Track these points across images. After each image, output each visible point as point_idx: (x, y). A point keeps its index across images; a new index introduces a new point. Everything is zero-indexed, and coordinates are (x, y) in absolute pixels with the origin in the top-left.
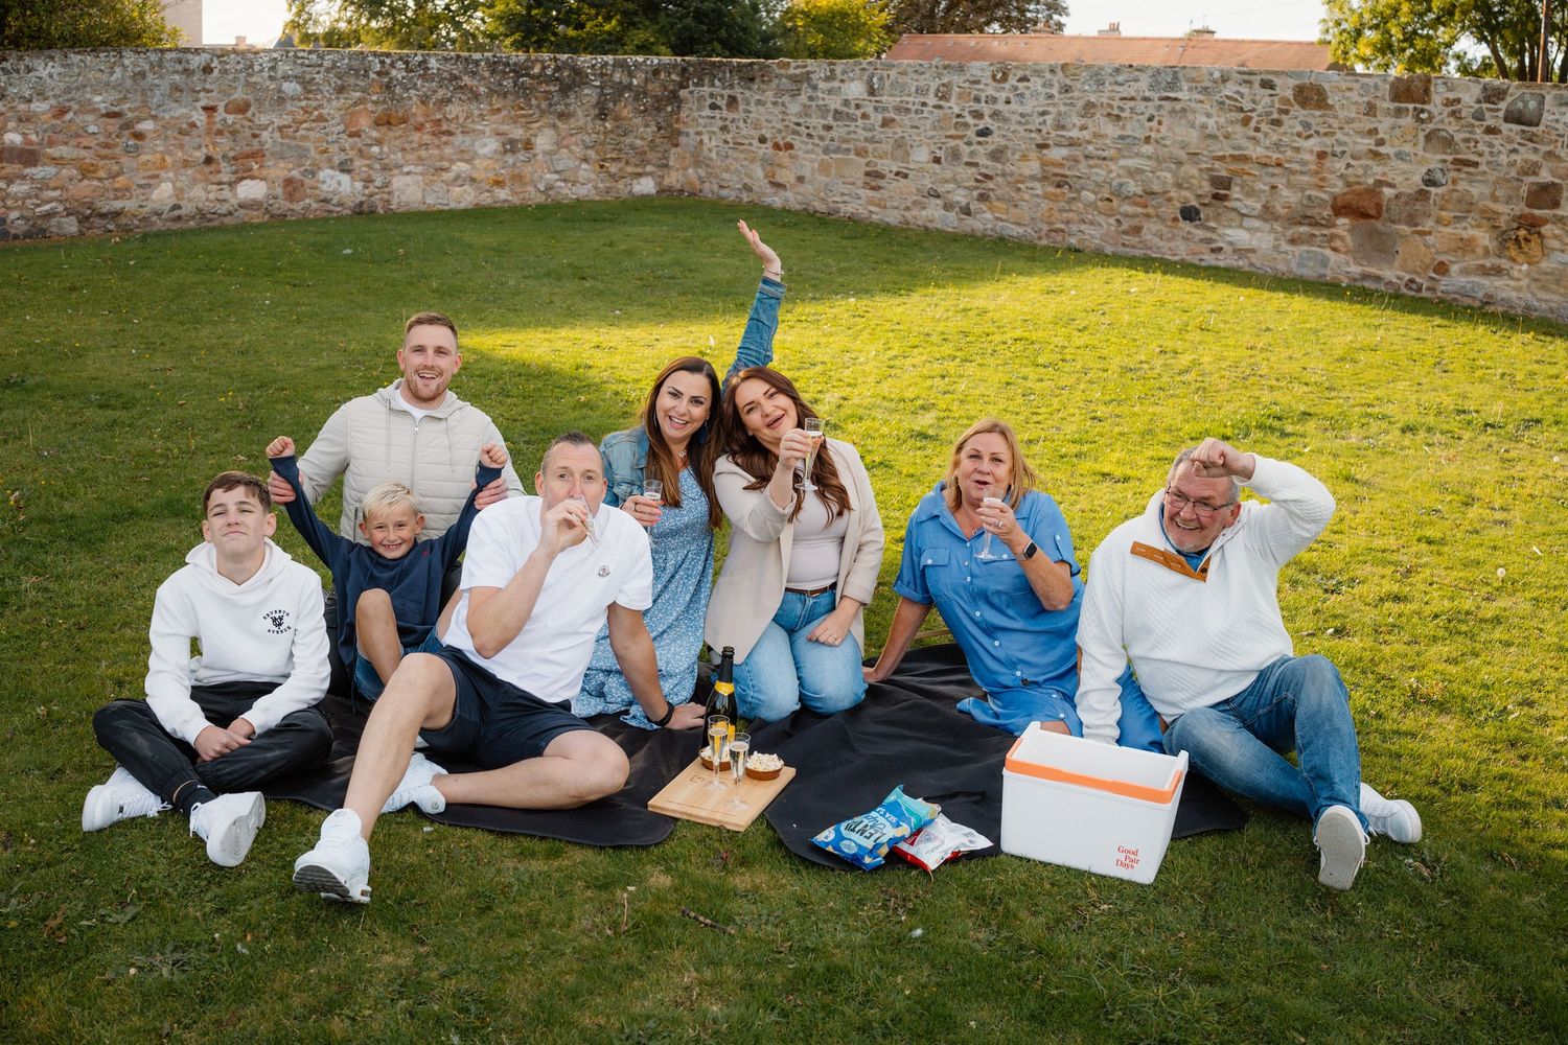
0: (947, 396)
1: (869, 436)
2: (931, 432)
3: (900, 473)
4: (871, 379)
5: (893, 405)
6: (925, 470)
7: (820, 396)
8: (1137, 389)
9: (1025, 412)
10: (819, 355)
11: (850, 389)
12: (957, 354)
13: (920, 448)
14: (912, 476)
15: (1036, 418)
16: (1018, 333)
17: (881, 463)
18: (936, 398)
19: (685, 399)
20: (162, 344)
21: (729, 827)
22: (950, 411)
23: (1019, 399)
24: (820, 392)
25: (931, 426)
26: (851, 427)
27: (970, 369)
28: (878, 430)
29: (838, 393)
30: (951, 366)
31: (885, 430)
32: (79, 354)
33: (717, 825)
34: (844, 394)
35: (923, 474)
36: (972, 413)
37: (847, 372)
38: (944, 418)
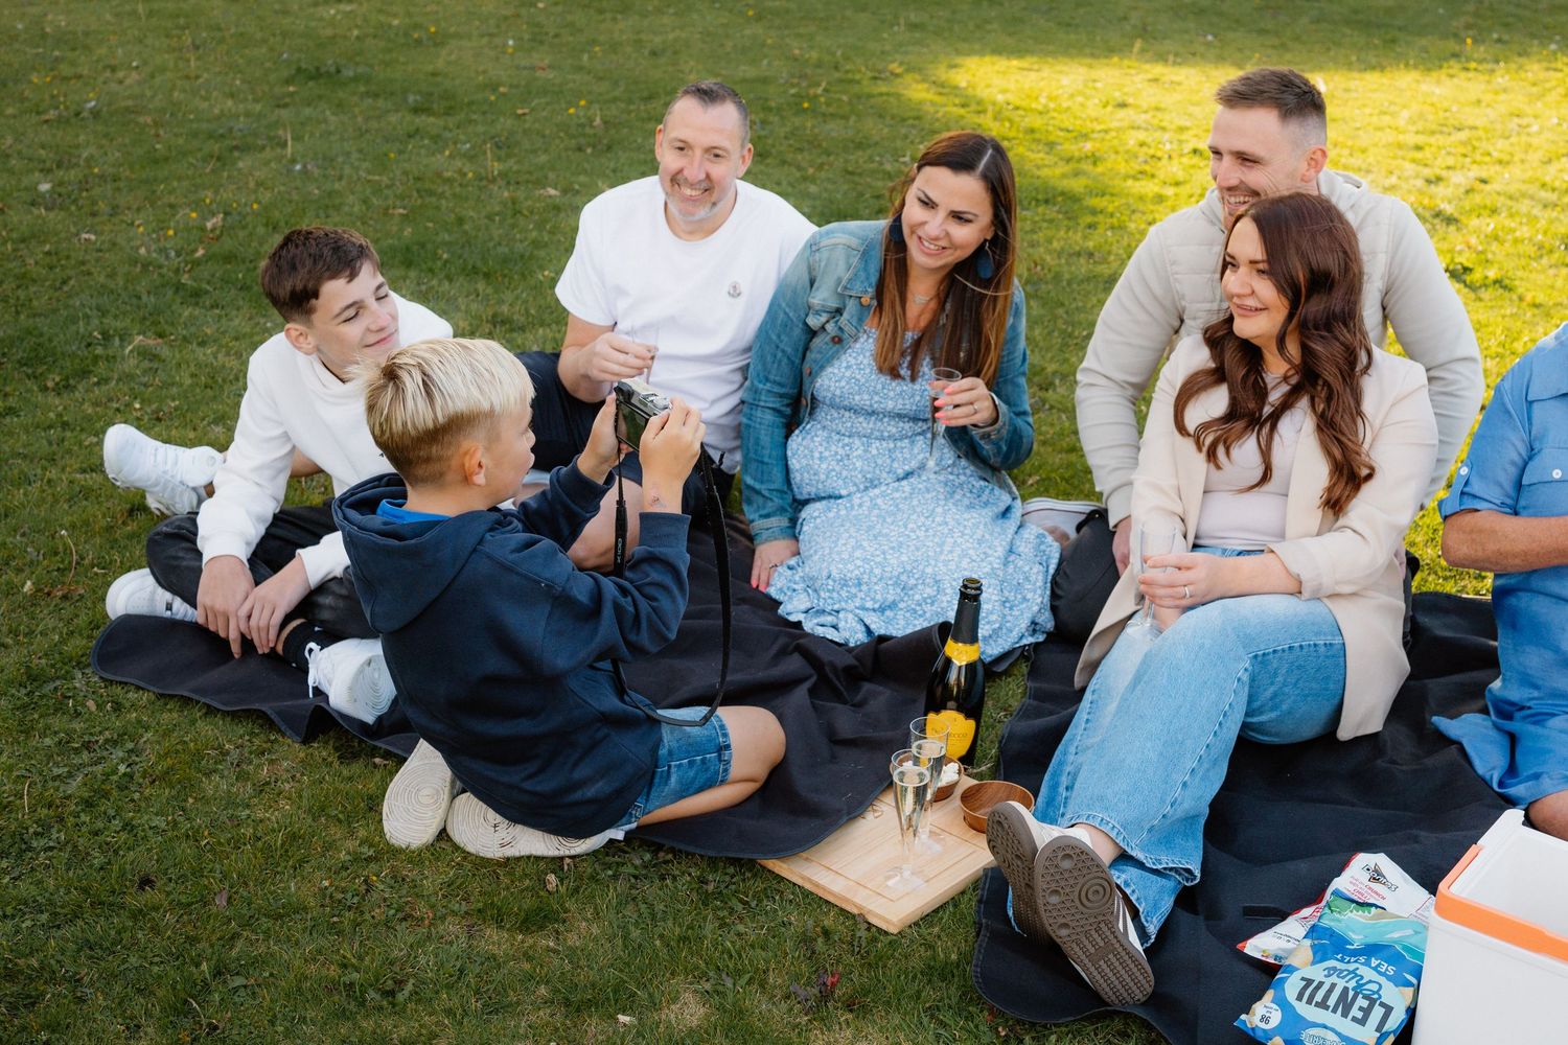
1: (1496, 238)
3: (1521, 299)
4: (1535, 157)
5: (1553, 197)
7: (1444, 173)
10: (1472, 117)
11: (1498, 168)
17: (1496, 282)
19: (941, 214)
20: (556, 36)
21: (873, 921)
24: (1449, 168)
26: (1474, 222)
28: (1513, 231)
29: (1476, 172)
31: (1524, 232)
32: (439, 41)
33: (855, 911)
34: (1484, 175)
37: (1501, 144)
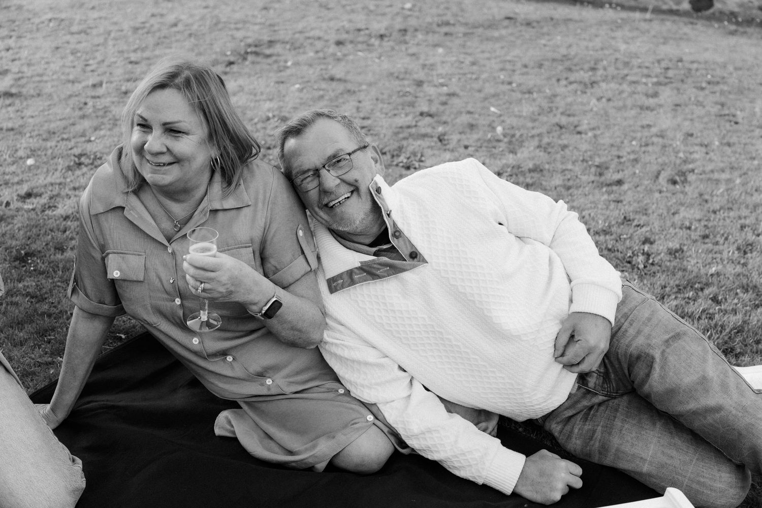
0: (17, 62)
2: (14, 91)
6: (21, 122)
8: (151, 40)
9: (80, 65)
12: (13, 33)
13: (10, 105)
14: (12, 129)
15: (89, 68)
16: (49, 16)
18: (7, 65)
22: (23, 73)
23: (71, 58)
25: (12, 86)
27: (25, 42)
30: (11, 42)
35: (21, 126)
36: (40, 71)
38: (19, 79)
